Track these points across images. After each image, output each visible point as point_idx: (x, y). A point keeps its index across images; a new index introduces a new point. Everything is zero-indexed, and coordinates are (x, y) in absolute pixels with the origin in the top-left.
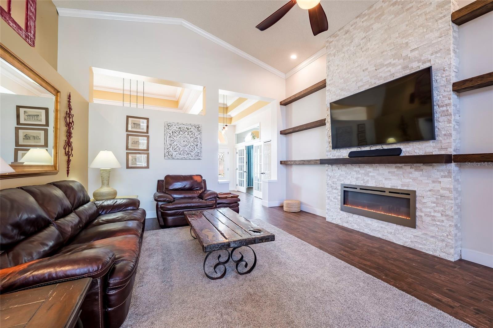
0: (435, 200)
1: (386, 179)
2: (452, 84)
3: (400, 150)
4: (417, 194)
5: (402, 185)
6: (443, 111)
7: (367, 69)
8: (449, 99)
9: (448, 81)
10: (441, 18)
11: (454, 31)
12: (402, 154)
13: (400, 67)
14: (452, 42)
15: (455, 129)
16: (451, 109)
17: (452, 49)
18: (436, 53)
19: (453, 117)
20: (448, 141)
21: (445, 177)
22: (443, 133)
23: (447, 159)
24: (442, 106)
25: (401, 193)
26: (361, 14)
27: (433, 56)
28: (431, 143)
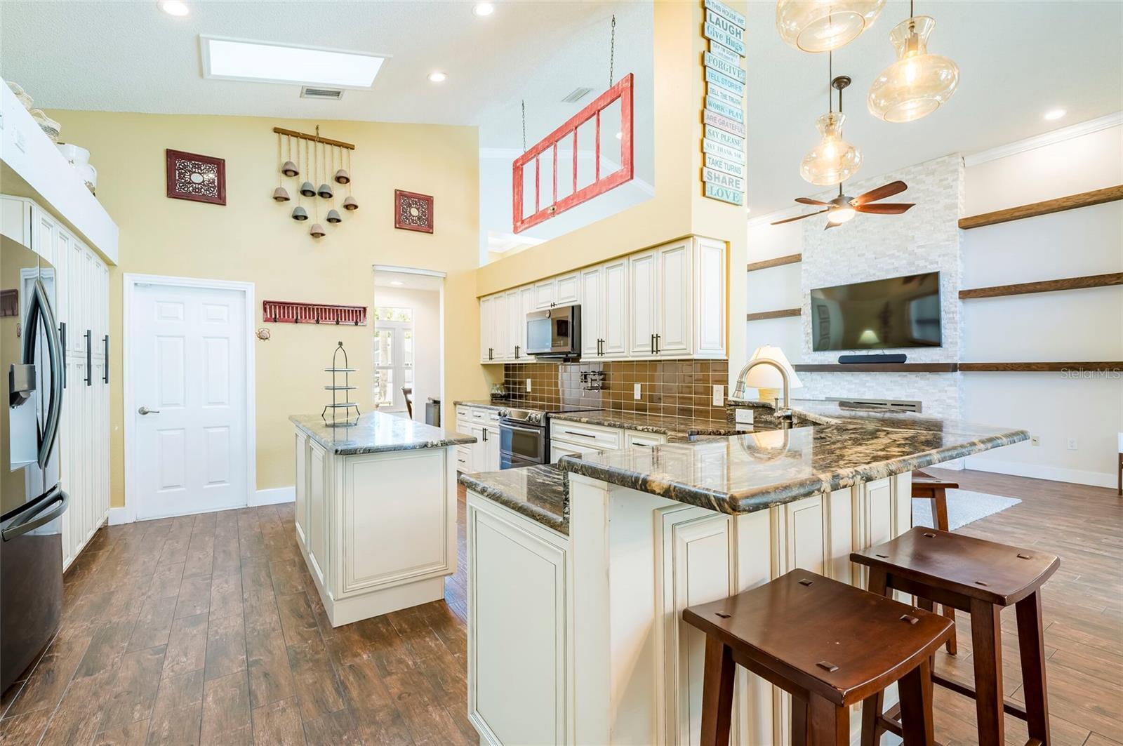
0: (941, 410)
1: (887, 390)
2: (958, 292)
3: (904, 357)
4: (923, 405)
5: (907, 396)
6: (950, 318)
7: (863, 255)
8: (956, 306)
9: (955, 288)
10: (949, 221)
11: (961, 237)
12: (907, 362)
13: (905, 261)
14: (958, 248)
15: (960, 337)
16: (957, 317)
17: (958, 256)
18: (944, 255)
19: (958, 325)
20: (954, 349)
21: (951, 385)
22: (950, 340)
23: (953, 368)
24: (949, 313)
25: (906, 405)
26: (857, 183)
27: (941, 259)
28: (937, 350)
